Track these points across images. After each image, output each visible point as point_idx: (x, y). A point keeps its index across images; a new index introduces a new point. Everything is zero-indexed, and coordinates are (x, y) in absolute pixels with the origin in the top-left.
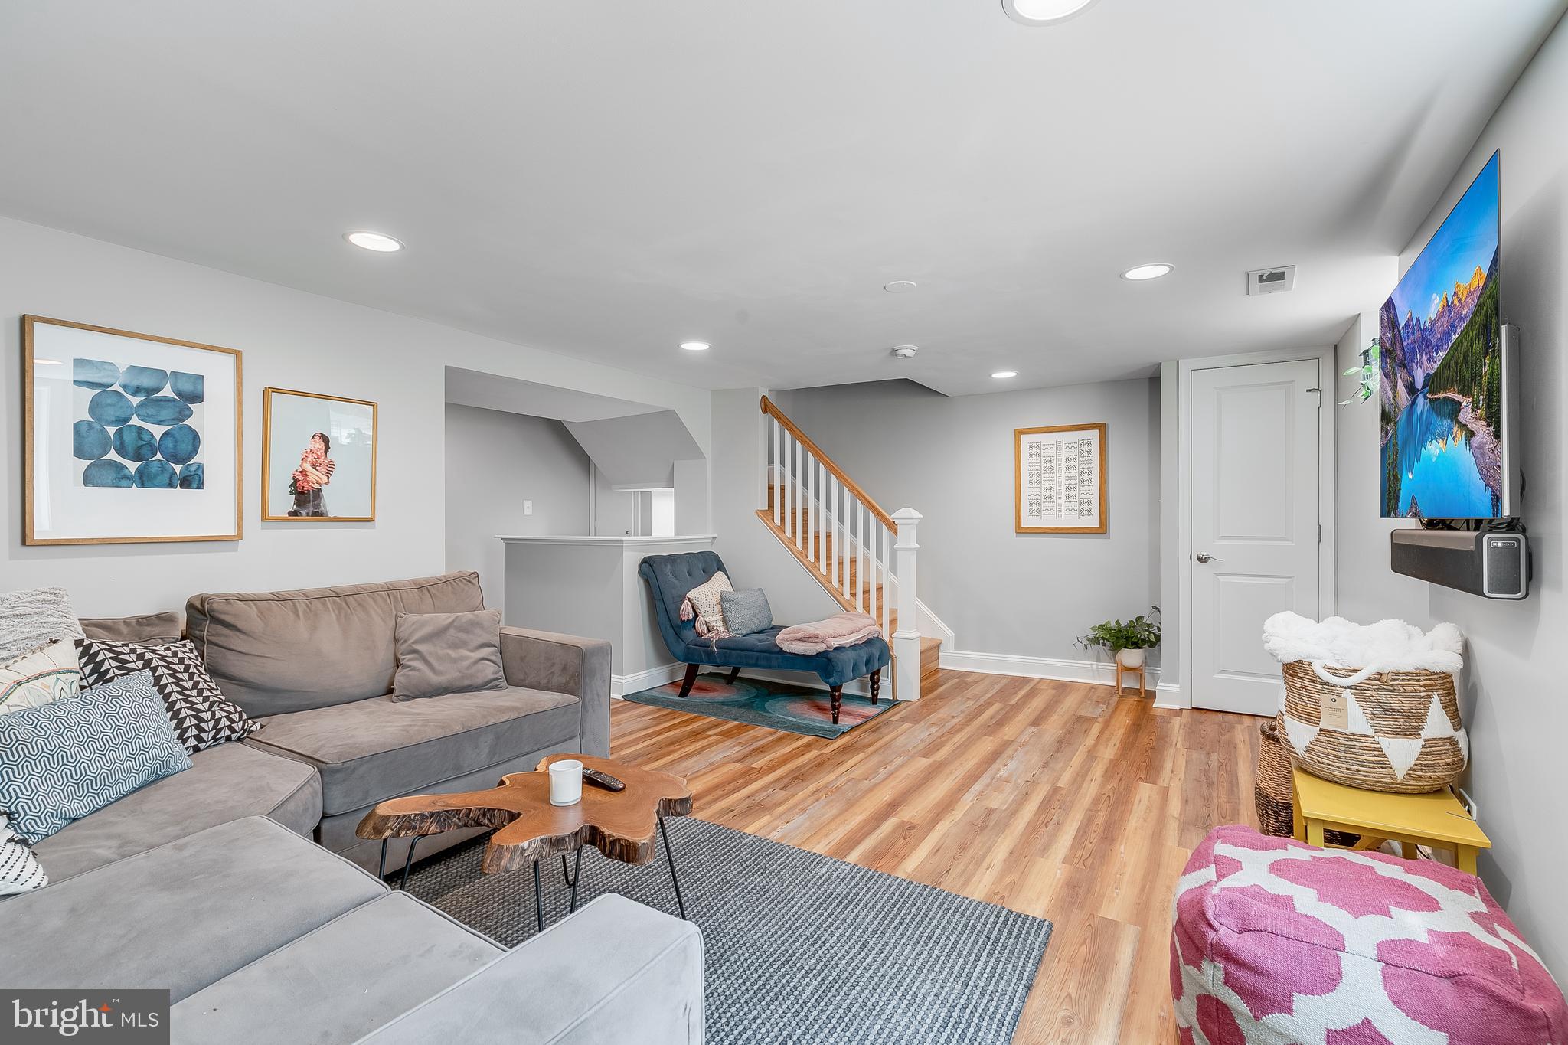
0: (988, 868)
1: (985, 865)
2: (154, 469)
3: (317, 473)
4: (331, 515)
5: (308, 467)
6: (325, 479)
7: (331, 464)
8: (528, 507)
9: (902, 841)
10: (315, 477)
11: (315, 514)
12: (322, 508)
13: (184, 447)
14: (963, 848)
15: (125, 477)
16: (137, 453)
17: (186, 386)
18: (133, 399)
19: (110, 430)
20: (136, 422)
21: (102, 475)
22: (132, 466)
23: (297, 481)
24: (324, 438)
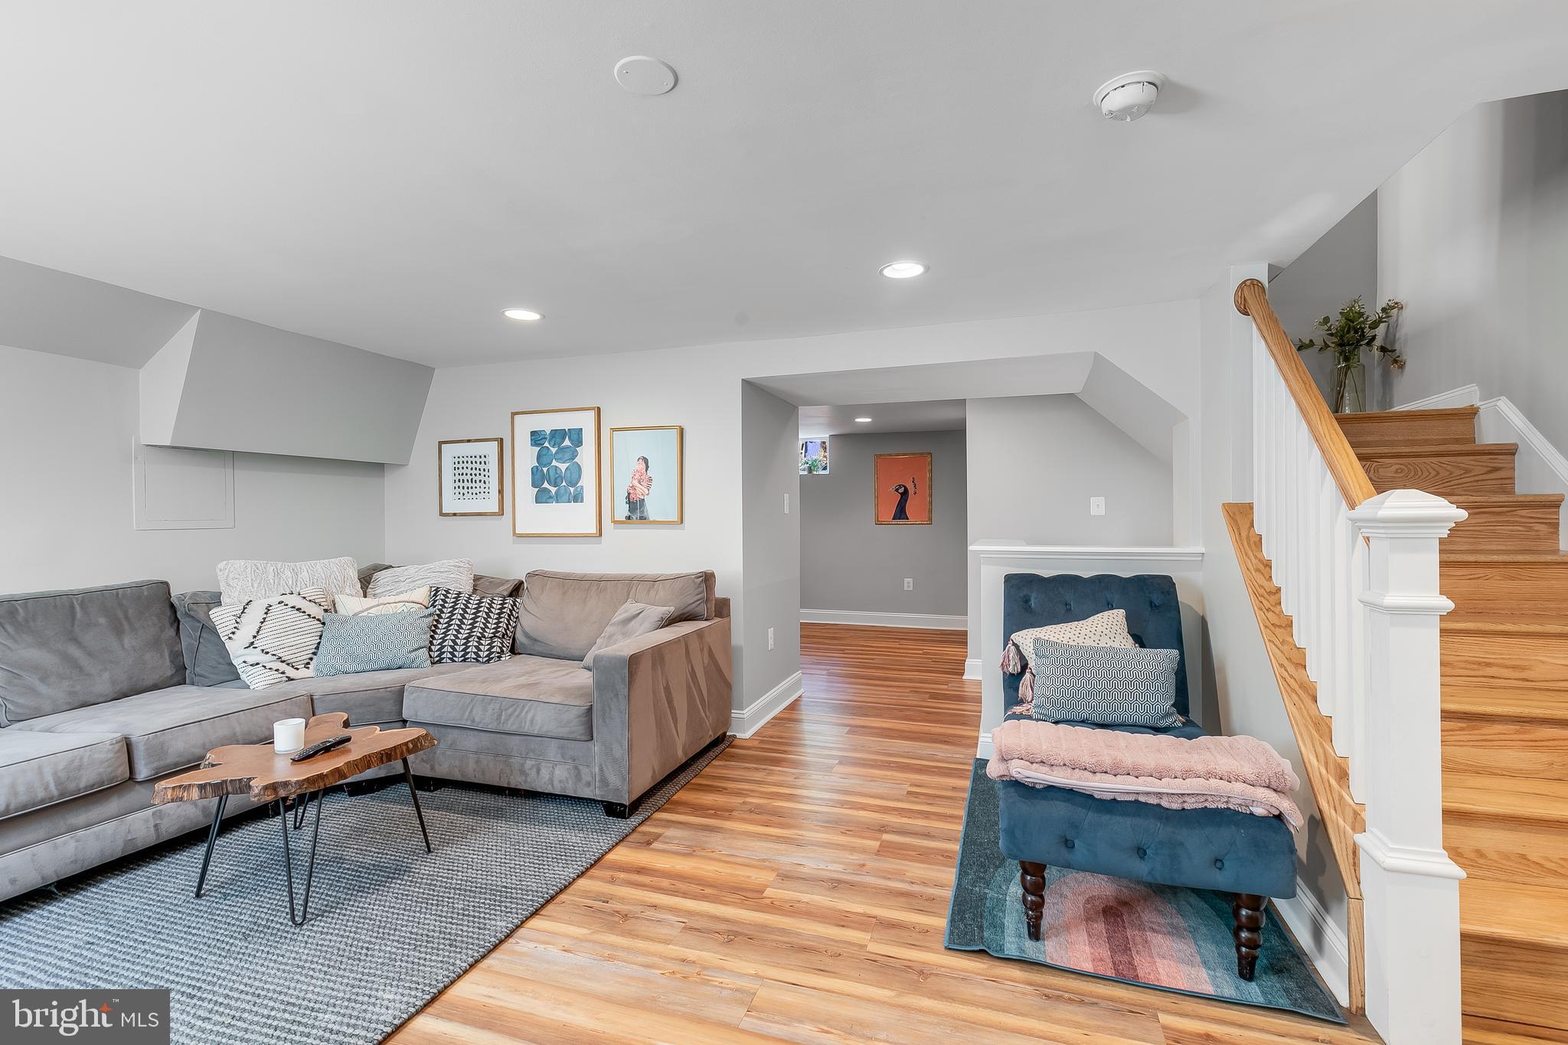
2: (562, 491)
3: (642, 487)
4: (651, 519)
5: (636, 483)
6: (647, 492)
7: (650, 479)
8: (1098, 506)
10: (641, 489)
11: (642, 518)
12: (645, 514)
13: (575, 476)
15: (551, 497)
16: (555, 483)
17: (575, 437)
18: (554, 450)
19: (545, 469)
20: (554, 463)
21: (542, 497)
22: (553, 490)
23: (629, 494)
24: (646, 461)
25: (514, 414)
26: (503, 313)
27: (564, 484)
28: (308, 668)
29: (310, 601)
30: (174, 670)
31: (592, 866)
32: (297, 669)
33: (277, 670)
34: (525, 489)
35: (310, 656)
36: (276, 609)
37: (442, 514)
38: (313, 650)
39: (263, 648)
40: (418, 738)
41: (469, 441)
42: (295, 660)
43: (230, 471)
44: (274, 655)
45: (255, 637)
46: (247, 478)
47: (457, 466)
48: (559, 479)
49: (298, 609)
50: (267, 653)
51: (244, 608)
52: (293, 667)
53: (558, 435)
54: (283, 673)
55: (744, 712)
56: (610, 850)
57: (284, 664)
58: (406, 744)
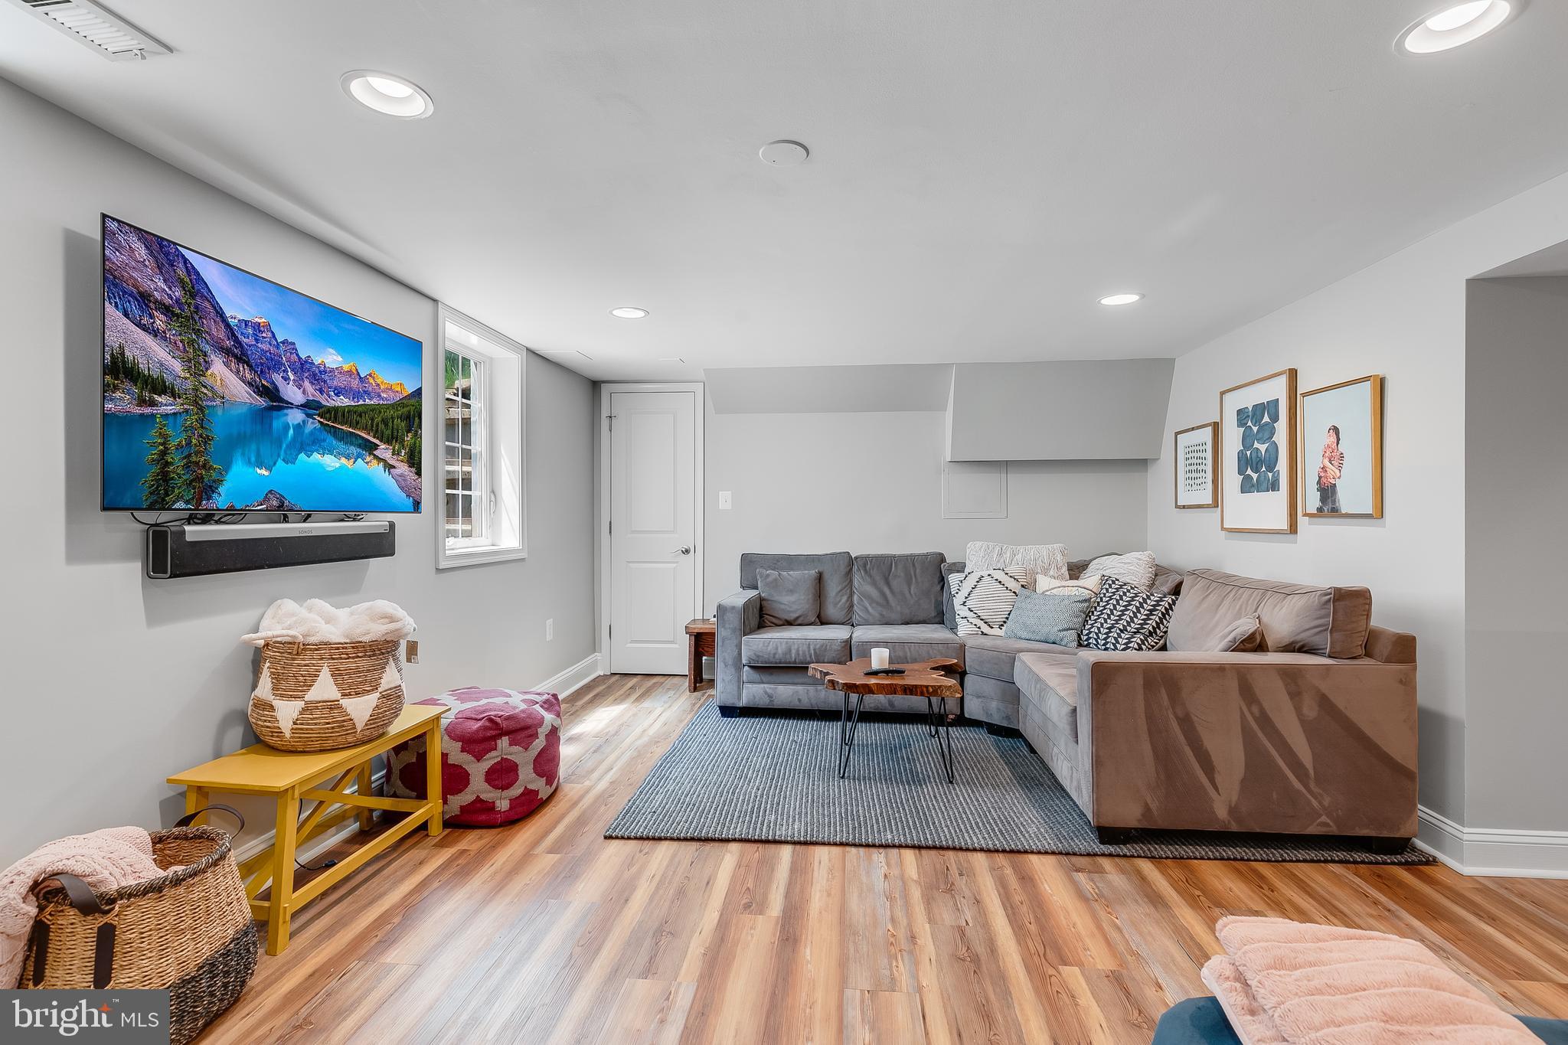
0: (653, 877)
1: (657, 879)
2: (1262, 478)
3: (1333, 467)
6: (1337, 472)
7: (1342, 457)
9: (750, 885)
10: (1332, 472)
11: (1334, 510)
12: (1337, 504)
13: (1273, 459)
14: (681, 893)
15: (1253, 486)
16: (1257, 467)
17: (1273, 410)
18: (1255, 429)
19: (1248, 453)
20: (1256, 445)
21: (1247, 486)
22: (1255, 476)
23: (1320, 477)
24: (1336, 430)
25: (1222, 393)
26: (1099, 302)
27: (1264, 469)
28: (1001, 629)
29: (1011, 577)
30: (936, 614)
31: (1004, 851)
32: (992, 628)
33: (975, 625)
34: (1231, 478)
35: (1004, 619)
36: (986, 579)
37: (1177, 507)
38: (1007, 616)
39: (970, 607)
40: (940, 687)
41: (1193, 429)
42: (991, 620)
43: (1004, 476)
44: (976, 613)
45: (966, 598)
46: (1017, 481)
47: (1188, 456)
48: (1260, 463)
49: (1000, 582)
50: (972, 611)
51: (966, 576)
52: (989, 625)
53: (1260, 409)
54: (979, 628)
55: (1466, 830)
56: (1039, 853)
57: (982, 622)
58: (927, 687)
